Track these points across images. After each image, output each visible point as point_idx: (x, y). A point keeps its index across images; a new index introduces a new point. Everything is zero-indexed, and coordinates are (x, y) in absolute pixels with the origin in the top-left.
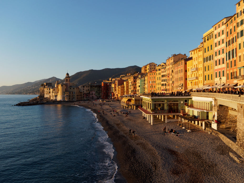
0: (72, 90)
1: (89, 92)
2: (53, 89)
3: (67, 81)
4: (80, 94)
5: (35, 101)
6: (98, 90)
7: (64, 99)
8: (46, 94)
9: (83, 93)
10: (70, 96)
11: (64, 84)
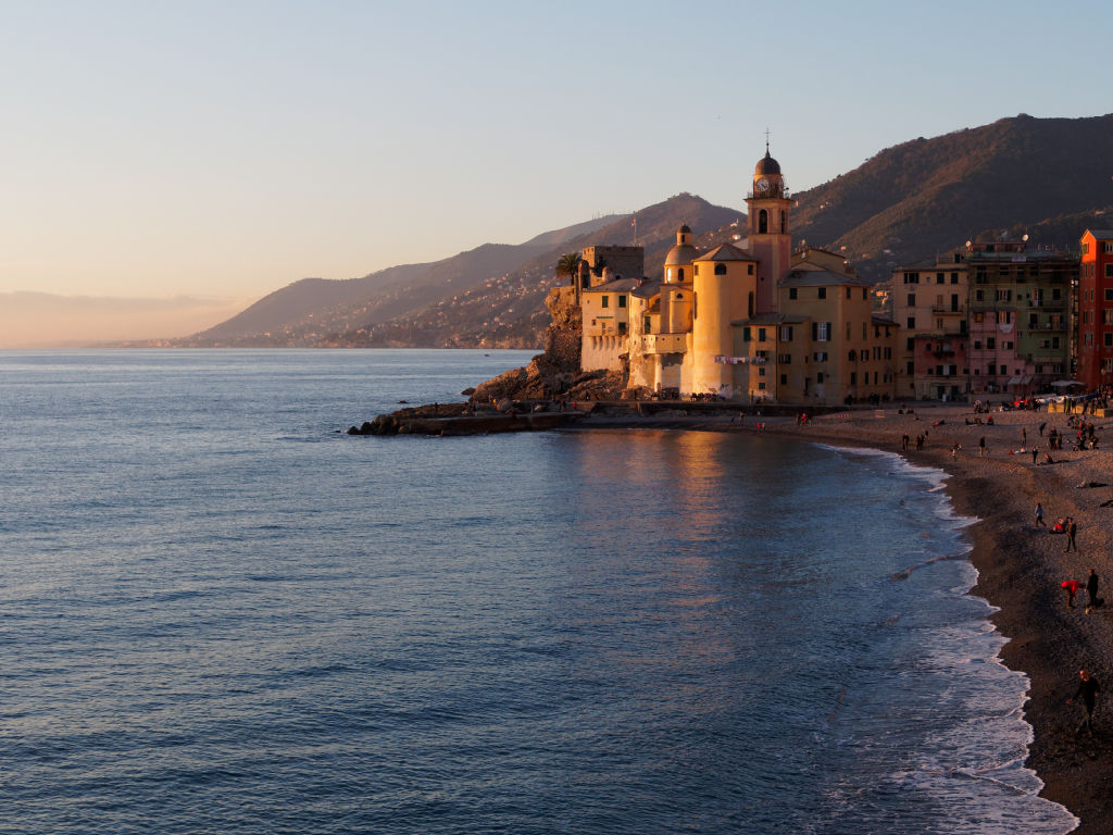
0: (807, 305)
1: (963, 323)
2: (652, 301)
3: (763, 229)
4: (882, 342)
5: (505, 402)
6: (1041, 304)
7: (735, 387)
8: (598, 340)
9: (907, 334)
10: (789, 357)
11: (740, 257)
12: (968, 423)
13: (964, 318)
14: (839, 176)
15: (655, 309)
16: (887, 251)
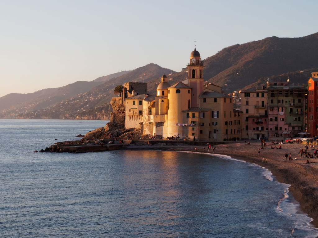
0: (210, 104)
1: (266, 112)
2: (152, 103)
3: (194, 77)
4: (236, 118)
5: (98, 140)
6: (294, 104)
7: (183, 135)
8: (131, 117)
9: (246, 115)
10: (203, 123)
11: (185, 87)
12: (272, 148)
13: (266, 110)
14: (208, 58)
15: (154, 105)
16: (226, 85)
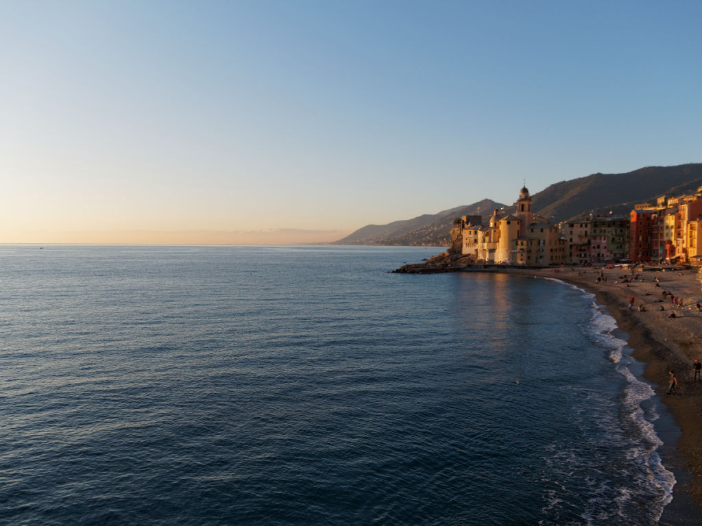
0: (537, 234)
3: (523, 210)
4: (561, 246)
5: (440, 264)
6: (616, 234)
7: (513, 259)
8: (468, 245)
9: (570, 243)
10: (531, 250)
11: (515, 219)
13: (589, 239)
15: (487, 234)
